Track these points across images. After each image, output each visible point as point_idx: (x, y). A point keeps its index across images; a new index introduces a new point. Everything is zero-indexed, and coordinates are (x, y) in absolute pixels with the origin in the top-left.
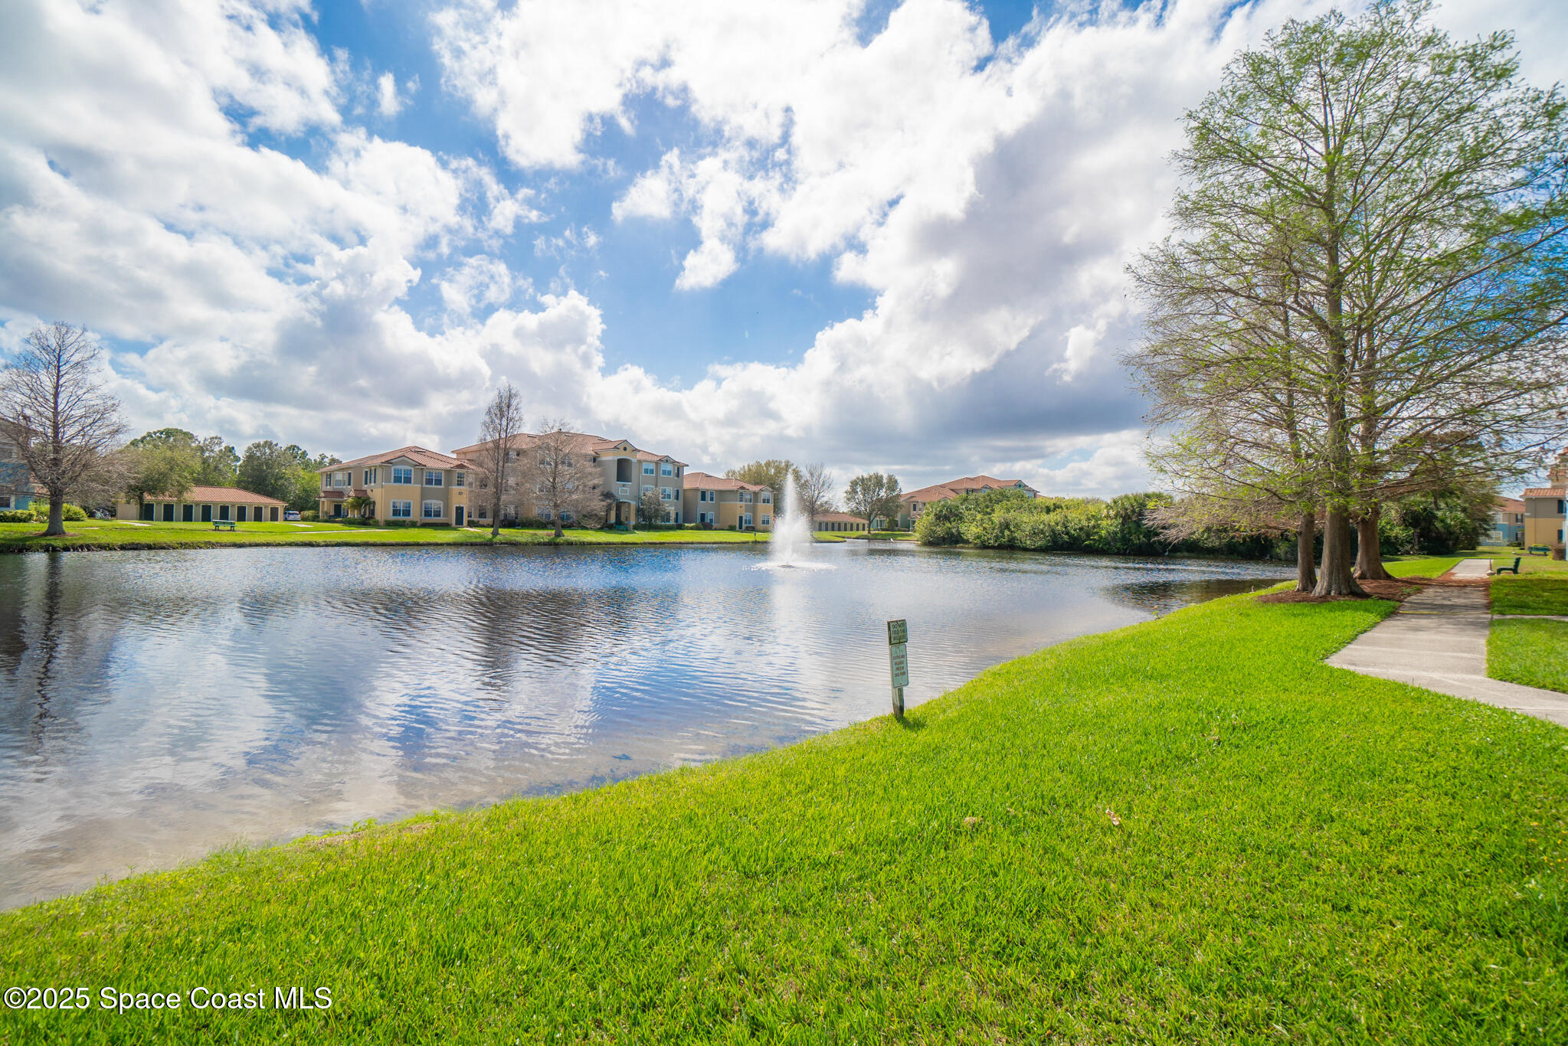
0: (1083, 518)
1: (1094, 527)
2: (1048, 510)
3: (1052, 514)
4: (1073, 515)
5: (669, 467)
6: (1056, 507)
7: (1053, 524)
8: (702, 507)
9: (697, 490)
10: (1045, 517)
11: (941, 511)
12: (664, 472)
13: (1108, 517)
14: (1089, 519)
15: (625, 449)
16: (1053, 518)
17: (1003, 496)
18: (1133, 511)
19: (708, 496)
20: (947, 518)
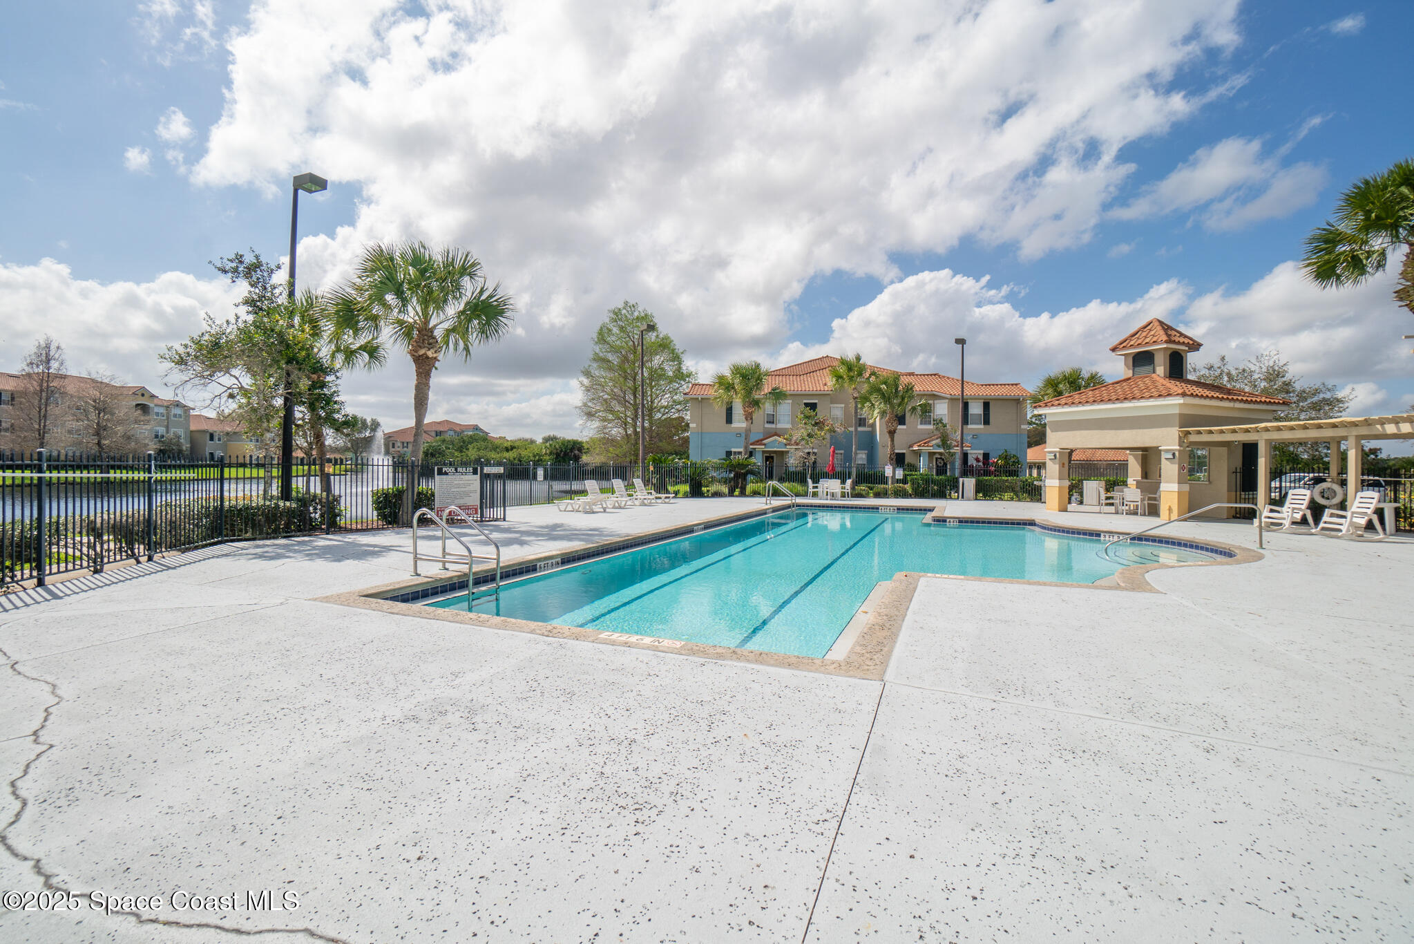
0: (531, 455)
1: (538, 461)
2: (507, 450)
3: (511, 453)
4: (524, 453)
5: (178, 411)
6: (512, 448)
7: (512, 459)
8: (209, 447)
9: (204, 432)
10: (506, 455)
11: (427, 450)
12: (175, 416)
13: (546, 454)
14: (535, 456)
15: (143, 395)
16: (511, 455)
17: (473, 439)
18: (561, 451)
19: (216, 438)
20: (433, 455)
